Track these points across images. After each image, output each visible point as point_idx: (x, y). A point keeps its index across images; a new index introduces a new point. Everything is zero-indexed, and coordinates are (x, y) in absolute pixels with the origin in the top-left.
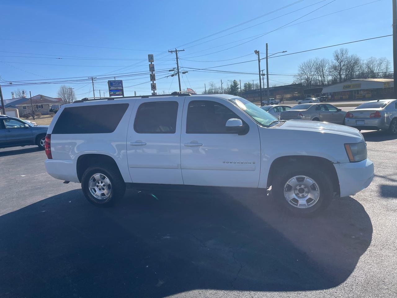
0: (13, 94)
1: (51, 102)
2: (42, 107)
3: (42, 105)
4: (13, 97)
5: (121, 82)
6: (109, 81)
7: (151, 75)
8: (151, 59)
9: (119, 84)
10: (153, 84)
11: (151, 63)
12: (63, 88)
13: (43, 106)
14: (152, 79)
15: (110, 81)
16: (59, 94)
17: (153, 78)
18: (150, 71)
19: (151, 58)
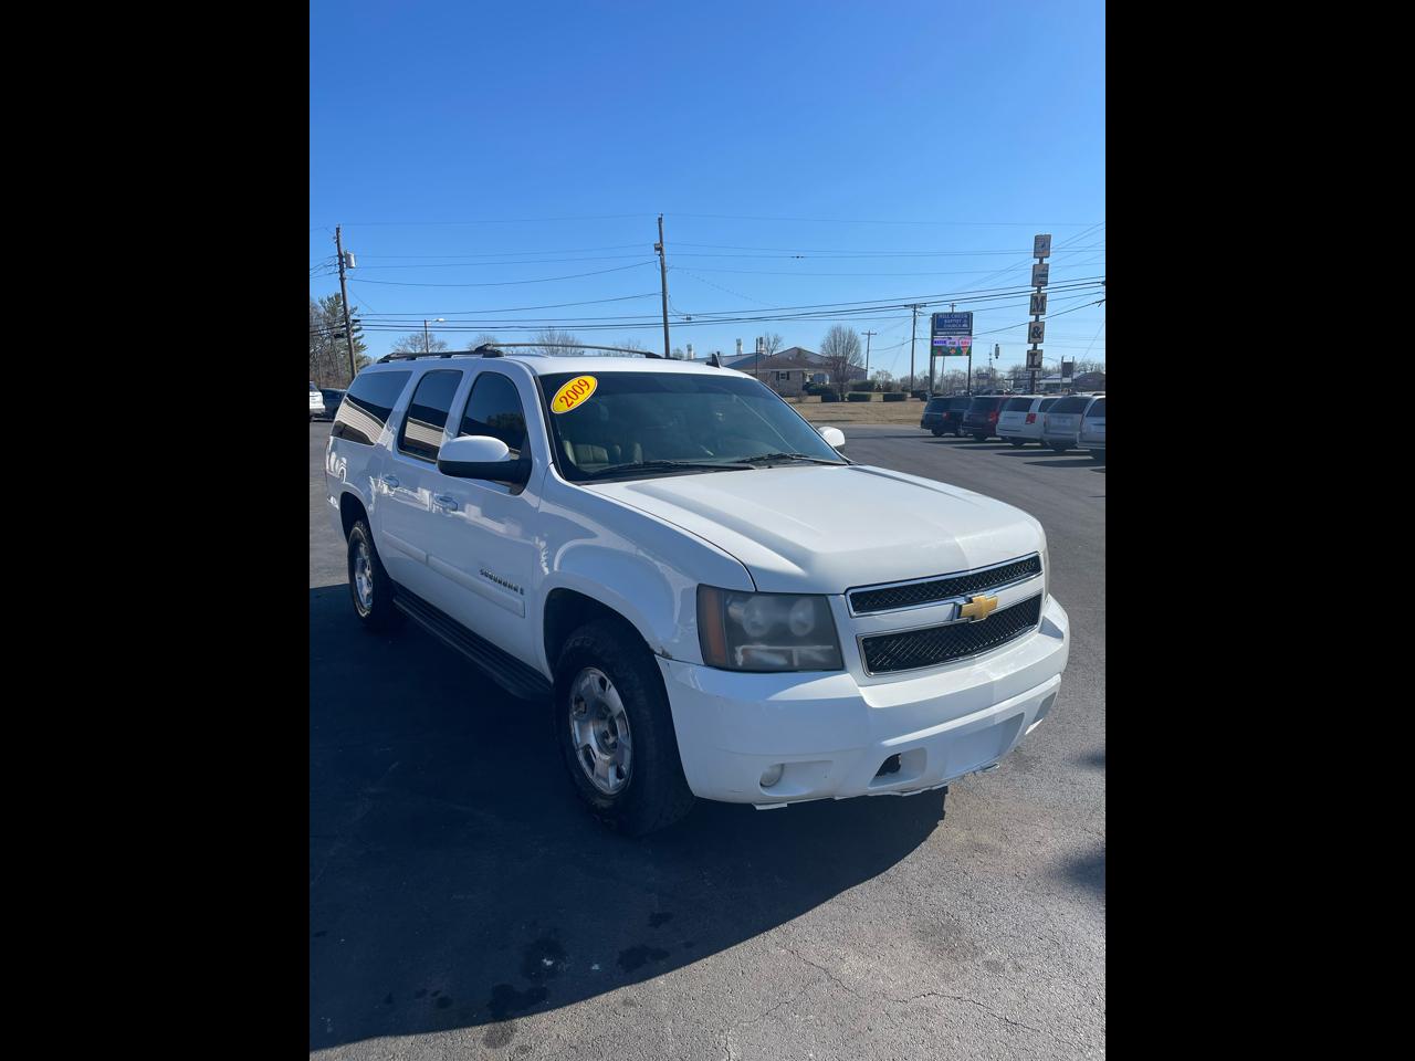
0: (739, 344)
1: (811, 366)
2: (788, 378)
3: (788, 373)
4: (739, 350)
5: (968, 319)
6: (934, 315)
7: (1034, 298)
8: (1041, 250)
9: (962, 324)
10: (1036, 324)
11: (1041, 261)
12: (836, 332)
13: (791, 376)
14: (1034, 310)
15: (938, 315)
16: (823, 346)
17: (1038, 305)
18: (1033, 286)
19: (1042, 246)
